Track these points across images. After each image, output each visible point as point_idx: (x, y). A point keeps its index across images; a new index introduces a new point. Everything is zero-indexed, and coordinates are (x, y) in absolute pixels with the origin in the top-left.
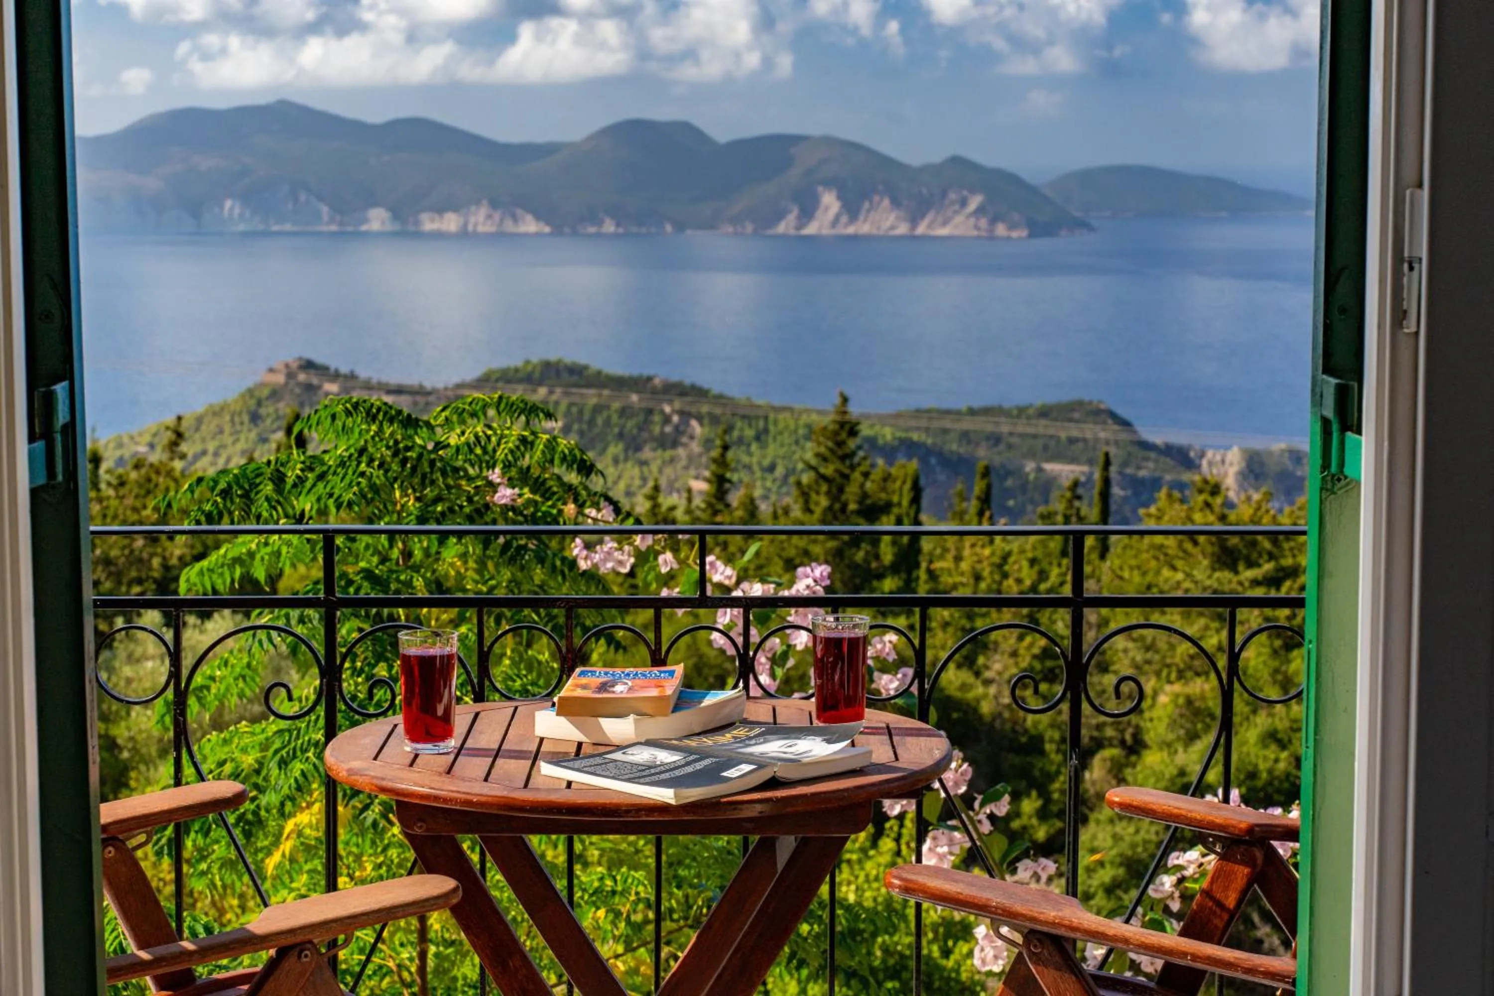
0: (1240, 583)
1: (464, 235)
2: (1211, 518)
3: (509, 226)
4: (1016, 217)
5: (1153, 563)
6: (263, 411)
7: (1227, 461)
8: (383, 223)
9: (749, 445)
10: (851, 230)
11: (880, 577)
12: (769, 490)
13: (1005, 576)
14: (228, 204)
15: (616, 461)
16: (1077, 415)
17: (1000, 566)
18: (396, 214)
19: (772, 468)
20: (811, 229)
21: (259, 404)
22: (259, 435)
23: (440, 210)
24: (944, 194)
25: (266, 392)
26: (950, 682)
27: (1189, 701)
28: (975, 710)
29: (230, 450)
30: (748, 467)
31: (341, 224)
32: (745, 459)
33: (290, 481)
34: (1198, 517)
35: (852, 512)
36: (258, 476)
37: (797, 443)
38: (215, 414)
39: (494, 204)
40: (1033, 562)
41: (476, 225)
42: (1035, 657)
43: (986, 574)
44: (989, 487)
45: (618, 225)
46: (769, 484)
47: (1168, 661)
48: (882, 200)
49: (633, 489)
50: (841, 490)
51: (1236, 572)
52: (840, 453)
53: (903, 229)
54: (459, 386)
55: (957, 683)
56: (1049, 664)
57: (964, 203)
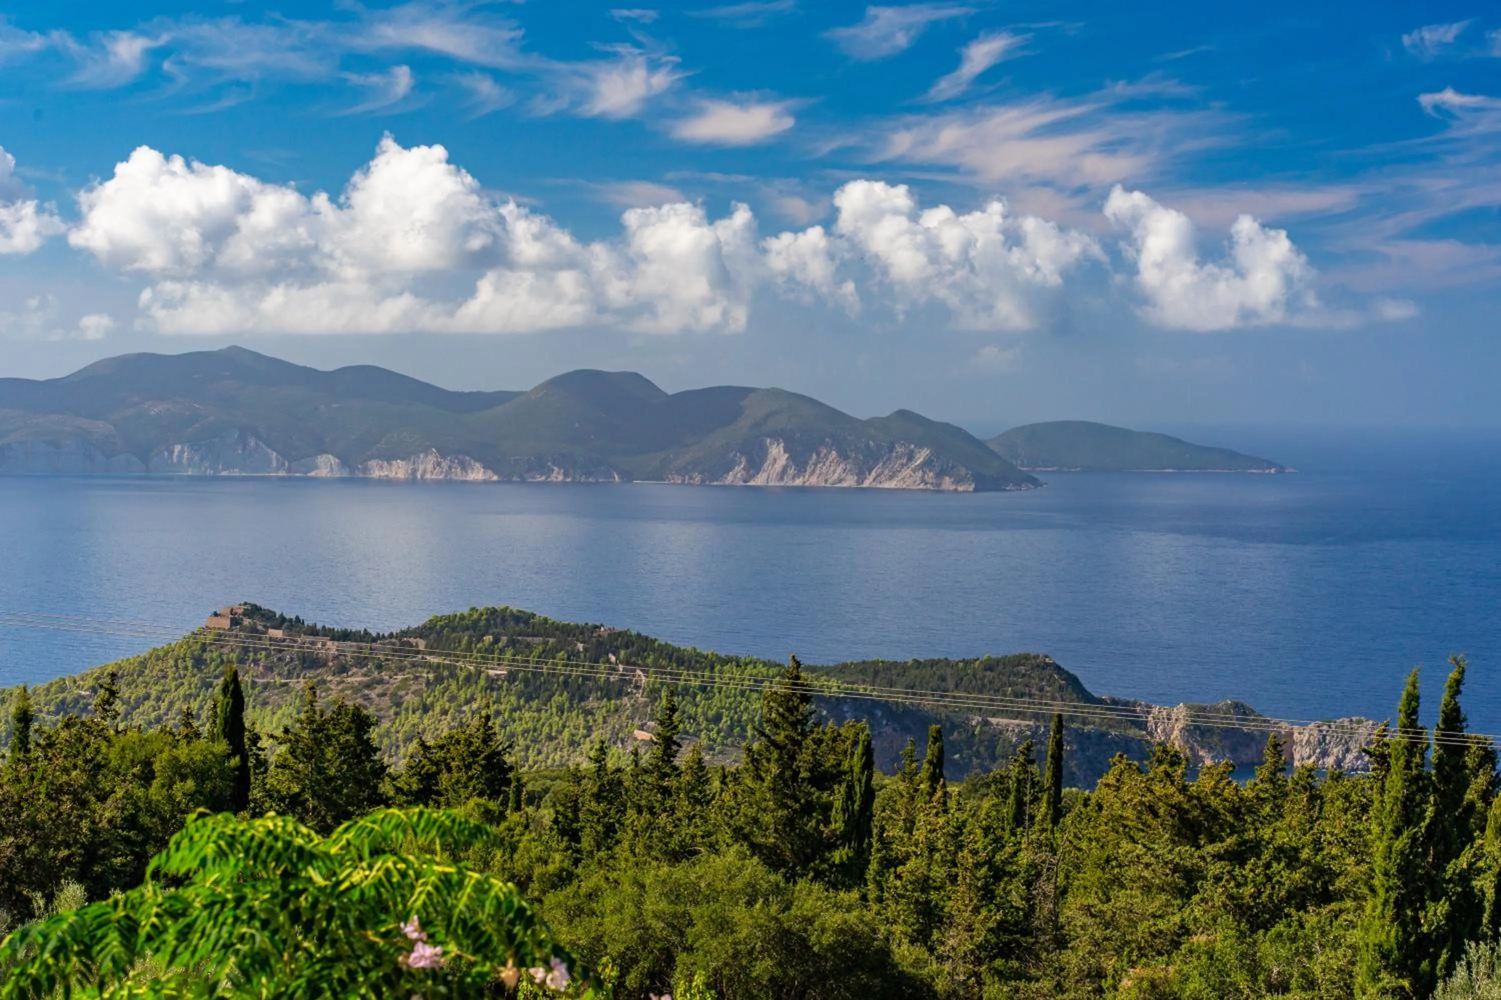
0: (1203, 858)
1: (412, 482)
2: (1172, 790)
3: (458, 474)
4: (963, 471)
5: (1112, 836)
6: (207, 656)
7: (1174, 717)
8: (332, 470)
9: (695, 696)
10: (798, 482)
11: (832, 847)
12: (714, 741)
13: (960, 847)
14: (177, 448)
15: (561, 710)
16: (1022, 669)
17: (955, 836)
18: (344, 462)
19: (717, 719)
20: (759, 480)
21: (204, 648)
22: (202, 680)
23: (389, 457)
24: (891, 449)
25: (210, 638)
26: (904, 958)
27: (1153, 985)
28: (930, 987)
29: (174, 694)
30: (693, 718)
31: (289, 470)
32: (691, 710)
33: (145, 930)
34: (1158, 788)
35: (803, 779)
36: (100, 926)
37: (743, 693)
38: (158, 658)
39: (443, 453)
40: (987, 830)
41: (425, 471)
42: (990, 930)
43: (940, 845)
44: (941, 751)
45: (566, 475)
46: (713, 735)
47: (1128, 938)
48: (830, 453)
49: (577, 739)
50: (793, 758)
51: (1199, 847)
52: (792, 719)
53: (850, 481)
54: (404, 633)
55: (910, 960)
56: (1006, 938)
57: (911, 457)
